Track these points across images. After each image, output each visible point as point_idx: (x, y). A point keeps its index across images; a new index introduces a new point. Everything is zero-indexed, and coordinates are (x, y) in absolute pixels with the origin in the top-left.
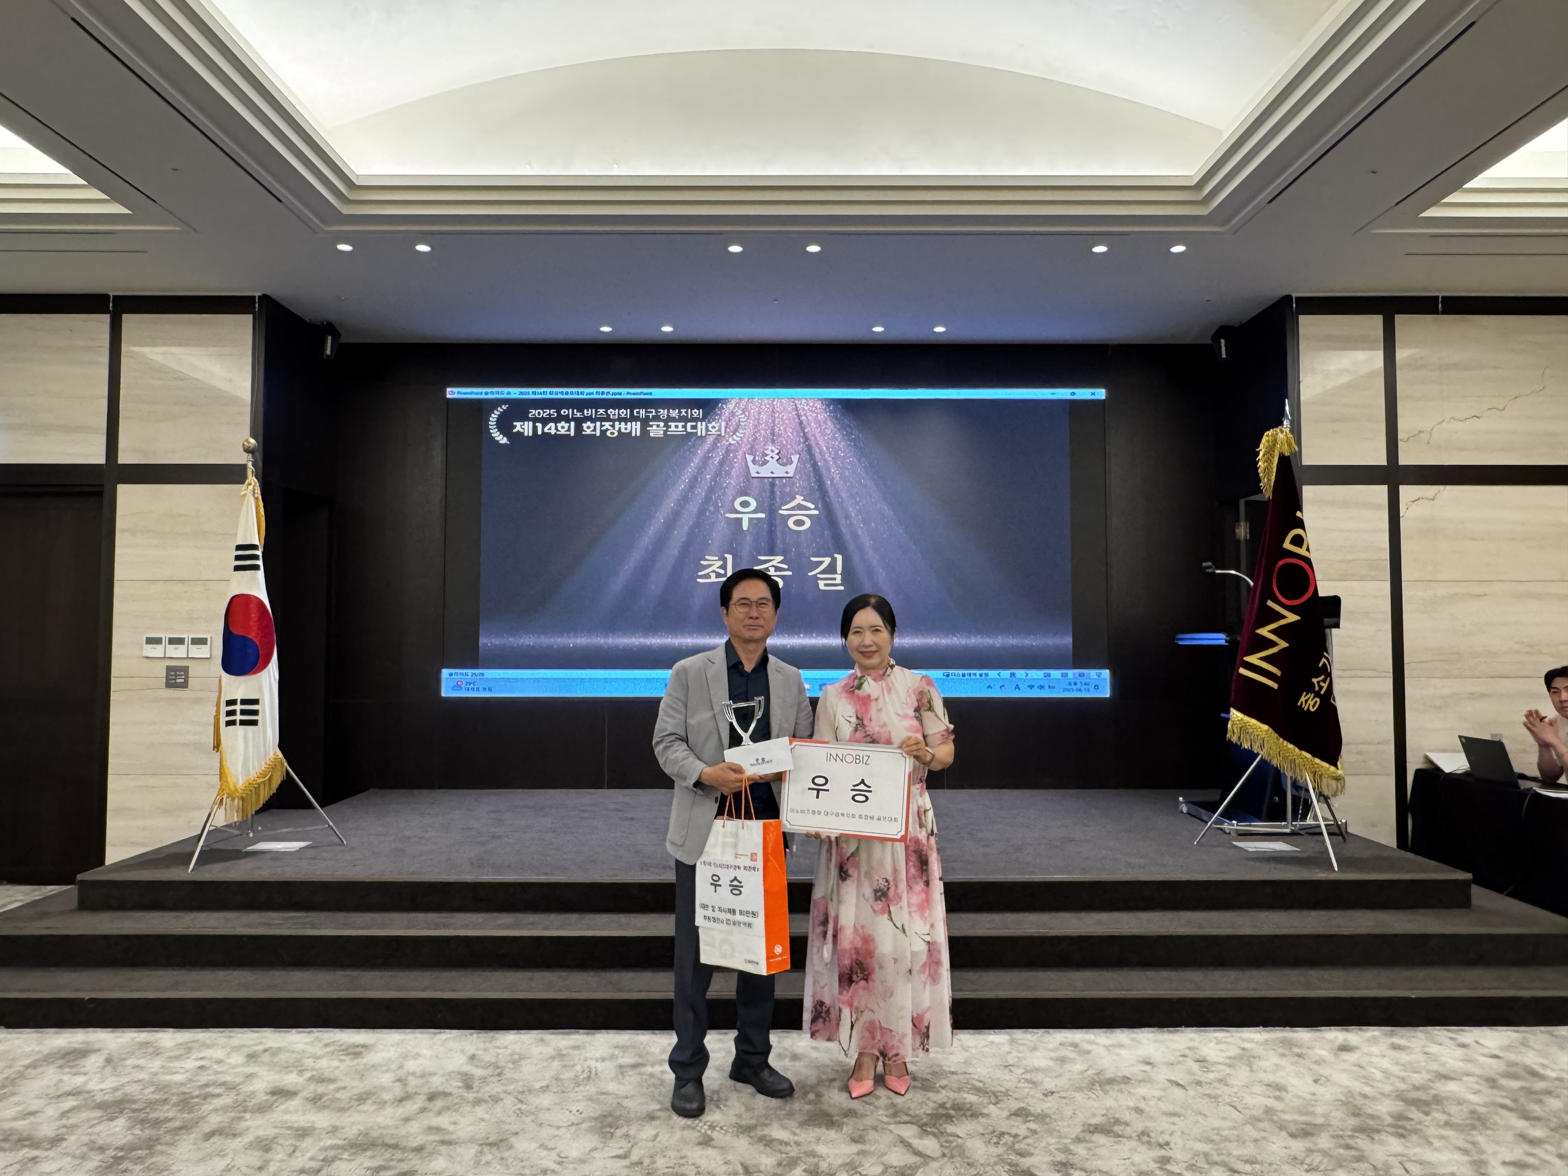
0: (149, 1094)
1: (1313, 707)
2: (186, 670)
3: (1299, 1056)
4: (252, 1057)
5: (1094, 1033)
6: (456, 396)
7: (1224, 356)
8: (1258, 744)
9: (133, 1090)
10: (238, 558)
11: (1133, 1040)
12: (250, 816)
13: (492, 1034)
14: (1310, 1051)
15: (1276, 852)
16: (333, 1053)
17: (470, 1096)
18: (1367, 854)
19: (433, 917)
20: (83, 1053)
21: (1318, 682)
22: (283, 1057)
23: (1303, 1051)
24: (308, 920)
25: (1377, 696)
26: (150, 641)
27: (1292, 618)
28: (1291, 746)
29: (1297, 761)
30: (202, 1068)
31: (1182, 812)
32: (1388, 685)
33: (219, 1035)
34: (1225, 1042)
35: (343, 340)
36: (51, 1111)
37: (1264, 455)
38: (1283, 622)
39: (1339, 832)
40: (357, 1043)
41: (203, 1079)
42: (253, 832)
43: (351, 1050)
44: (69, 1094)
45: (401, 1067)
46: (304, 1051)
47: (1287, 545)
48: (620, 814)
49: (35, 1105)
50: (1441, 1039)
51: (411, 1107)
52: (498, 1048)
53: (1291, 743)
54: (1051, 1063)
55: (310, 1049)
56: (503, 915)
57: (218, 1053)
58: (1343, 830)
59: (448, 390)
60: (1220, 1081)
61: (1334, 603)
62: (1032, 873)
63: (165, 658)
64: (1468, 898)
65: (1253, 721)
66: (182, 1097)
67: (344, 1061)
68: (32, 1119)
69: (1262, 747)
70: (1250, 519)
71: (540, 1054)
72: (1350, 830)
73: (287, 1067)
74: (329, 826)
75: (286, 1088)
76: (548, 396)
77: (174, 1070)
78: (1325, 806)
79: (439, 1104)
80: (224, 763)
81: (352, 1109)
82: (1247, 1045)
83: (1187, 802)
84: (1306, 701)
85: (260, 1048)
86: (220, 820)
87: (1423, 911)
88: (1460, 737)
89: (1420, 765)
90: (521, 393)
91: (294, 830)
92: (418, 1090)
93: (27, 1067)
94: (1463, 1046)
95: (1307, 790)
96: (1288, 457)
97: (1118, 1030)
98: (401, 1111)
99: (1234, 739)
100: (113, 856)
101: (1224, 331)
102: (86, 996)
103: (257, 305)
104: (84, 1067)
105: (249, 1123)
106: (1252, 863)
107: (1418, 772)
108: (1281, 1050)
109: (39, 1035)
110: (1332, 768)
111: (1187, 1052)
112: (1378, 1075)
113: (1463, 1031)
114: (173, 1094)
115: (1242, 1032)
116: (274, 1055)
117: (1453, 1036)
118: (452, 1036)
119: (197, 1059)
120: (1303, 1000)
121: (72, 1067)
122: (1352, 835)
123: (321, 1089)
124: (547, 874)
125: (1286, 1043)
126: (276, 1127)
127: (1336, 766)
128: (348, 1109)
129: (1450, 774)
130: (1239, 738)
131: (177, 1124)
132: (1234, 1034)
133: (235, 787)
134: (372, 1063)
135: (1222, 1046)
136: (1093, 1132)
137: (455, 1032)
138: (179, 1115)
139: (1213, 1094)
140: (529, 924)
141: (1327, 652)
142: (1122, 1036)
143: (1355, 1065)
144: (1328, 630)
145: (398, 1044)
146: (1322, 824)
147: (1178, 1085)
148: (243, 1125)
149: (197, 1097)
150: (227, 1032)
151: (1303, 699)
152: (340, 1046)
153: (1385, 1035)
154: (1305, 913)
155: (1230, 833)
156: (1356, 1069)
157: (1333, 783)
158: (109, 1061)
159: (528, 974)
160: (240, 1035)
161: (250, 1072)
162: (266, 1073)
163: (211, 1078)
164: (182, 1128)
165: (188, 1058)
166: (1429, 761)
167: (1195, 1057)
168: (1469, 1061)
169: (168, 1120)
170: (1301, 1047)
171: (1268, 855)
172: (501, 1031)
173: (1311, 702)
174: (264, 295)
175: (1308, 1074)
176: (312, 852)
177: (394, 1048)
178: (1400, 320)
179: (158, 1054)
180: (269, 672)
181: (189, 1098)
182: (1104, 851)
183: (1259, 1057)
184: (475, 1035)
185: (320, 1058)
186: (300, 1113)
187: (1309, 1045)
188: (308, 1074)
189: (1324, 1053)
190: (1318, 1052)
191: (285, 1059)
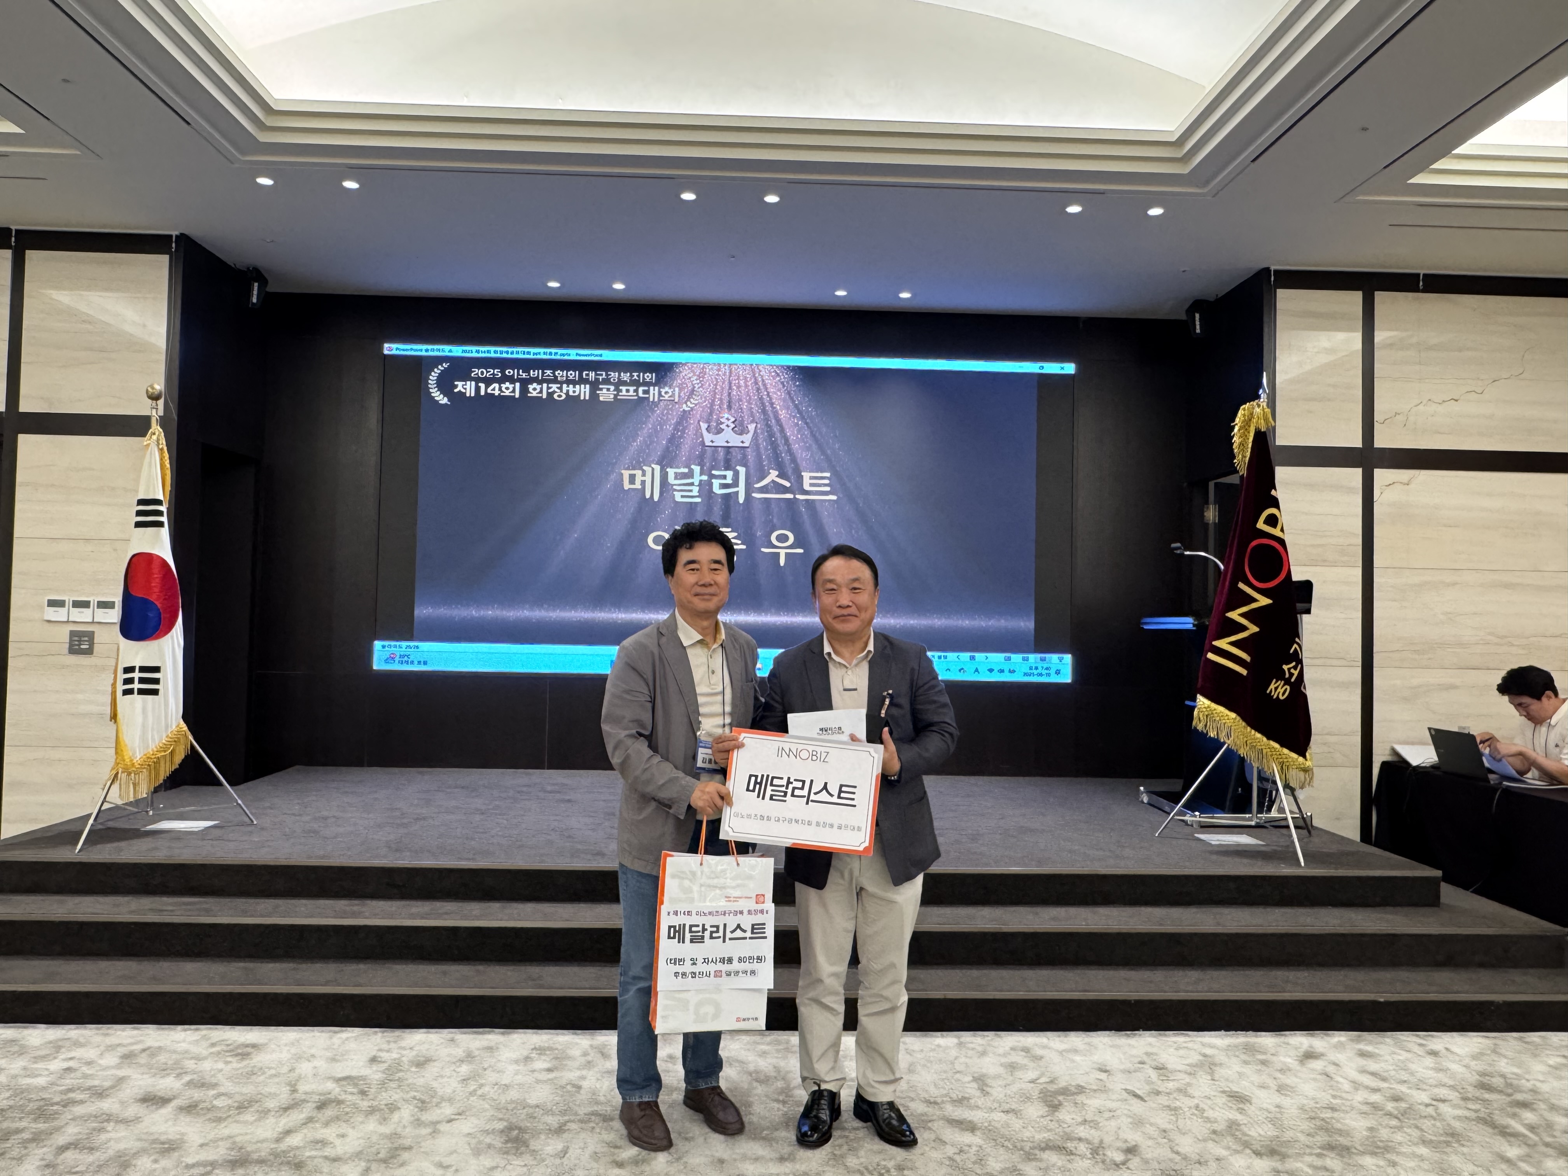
1: (1283, 694)
2: (91, 635)
3: (1264, 1063)
4: (128, 1057)
5: (1046, 1037)
6: (394, 352)
7: (1198, 331)
8: (1225, 732)
10: (139, 513)
11: (1088, 1044)
12: (149, 792)
13: (398, 1032)
14: (1274, 1058)
15: (1239, 845)
16: (219, 1053)
17: (365, 1104)
18: (1334, 848)
19: (342, 904)
21: (1289, 669)
22: (162, 1058)
23: (1268, 1057)
24: (205, 906)
25: (1345, 685)
26: (52, 603)
27: (1264, 601)
28: (1258, 735)
29: (1264, 751)
30: (69, 1070)
31: (1142, 802)
32: (1356, 674)
33: (94, 1032)
34: (1186, 1048)
35: (271, 288)
37: (1239, 430)
38: (1254, 605)
39: (1305, 825)
40: (248, 1042)
41: (68, 1082)
42: (153, 809)
43: (240, 1051)
45: (292, 1070)
46: (186, 1052)
47: (1261, 525)
48: (558, 796)
50: (1410, 1046)
51: (296, 1117)
52: (404, 1048)
53: (1259, 732)
54: (1001, 1070)
55: (195, 1050)
56: (419, 903)
57: (89, 1053)
58: (1309, 823)
59: (386, 345)
60: (1179, 1090)
61: (1307, 586)
62: (986, 865)
63: (68, 622)
64: (1438, 897)
65: (1221, 709)
66: (42, 1103)
67: (230, 1062)
69: (1228, 736)
70: (1219, 501)
71: (449, 1056)
72: (1316, 823)
73: (164, 1070)
74: (238, 804)
75: (159, 1094)
76: (493, 355)
77: (37, 1072)
78: (1291, 798)
79: (329, 1112)
80: (120, 735)
81: (230, 1120)
82: (1208, 1051)
83: (1148, 792)
84: (1276, 688)
85: (139, 1047)
86: (118, 797)
87: (1391, 909)
88: (1430, 729)
89: (1387, 758)
90: (464, 351)
91: (199, 808)
92: (308, 1097)
94: (1434, 1053)
95: (1275, 783)
96: (1264, 433)
97: (1072, 1034)
98: (285, 1122)
99: (1200, 727)
101: (1198, 305)
103: (174, 245)
105: (108, 1135)
106: (1214, 857)
107: (1384, 765)
108: (1243, 1057)
110: (1301, 759)
111: (1145, 1058)
112: (1347, 1086)
113: (1432, 1036)
114: (30, 1100)
115: (1204, 1036)
116: (152, 1055)
117: (1422, 1042)
118: (354, 1035)
119: (65, 1060)
120: (1269, 1004)
122: (1317, 828)
123: (197, 1094)
124: (469, 859)
125: (1249, 1049)
126: (140, 1140)
127: (1304, 757)
128: (225, 1119)
129: (1418, 767)
130: (1206, 726)
131: (26, 1135)
132: (1195, 1039)
133: (131, 761)
134: (260, 1065)
135: (1182, 1052)
136: (1043, 1149)
137: (358, 1031)
138: (33, 1125)
139: (1173, 1105)
140: (446, 913)
141: (1299, 638)
142: (1076, 1040)
143: (1320, 1074)
144: (1300, 615)
145: (293, 1044)
146: (1289, 816)
147: (1136, 1096)
148: (103, 1137)
149: (57, 1104)
150: (105, 1028)
151: (1272, 686)
152: (228, 1045)
153: (1352, 1040)
154: (1270, 910)
155: (1192, 826)
156: (1324, 1078)
157: (1302, 775)
159: (442, 967)
160: (119, 1033)
161: (123, 1074)
162: (140, 1076)
163: (77, 1081)
164: (33, 1140)
165: (55, 1058)
166: (1395, 753)
167: (1154, 1064)
168: (1441, 1070)
169: (18, 1131)
170: (1265, 1053)
171: (1232, 849)
172: (408, 1031)
173: (1280, 690)
174: (182, 234)
175: (1272, 1084)
176: (218, 832)
177: (288, 1048)
178: (1380, 297)
179: (22, 1054)
180: (172, 637)
181: (47, 1105)
182: (1062, 842)
183: (1221, 1064)
184: (380, 1035)
185: (205, 1058)
186: (170, 1123)
187: (1273, 1051)
188: (187, 1078)
189: (1289, 1060)
190: (1282, 1058)
191: (164, 1060)
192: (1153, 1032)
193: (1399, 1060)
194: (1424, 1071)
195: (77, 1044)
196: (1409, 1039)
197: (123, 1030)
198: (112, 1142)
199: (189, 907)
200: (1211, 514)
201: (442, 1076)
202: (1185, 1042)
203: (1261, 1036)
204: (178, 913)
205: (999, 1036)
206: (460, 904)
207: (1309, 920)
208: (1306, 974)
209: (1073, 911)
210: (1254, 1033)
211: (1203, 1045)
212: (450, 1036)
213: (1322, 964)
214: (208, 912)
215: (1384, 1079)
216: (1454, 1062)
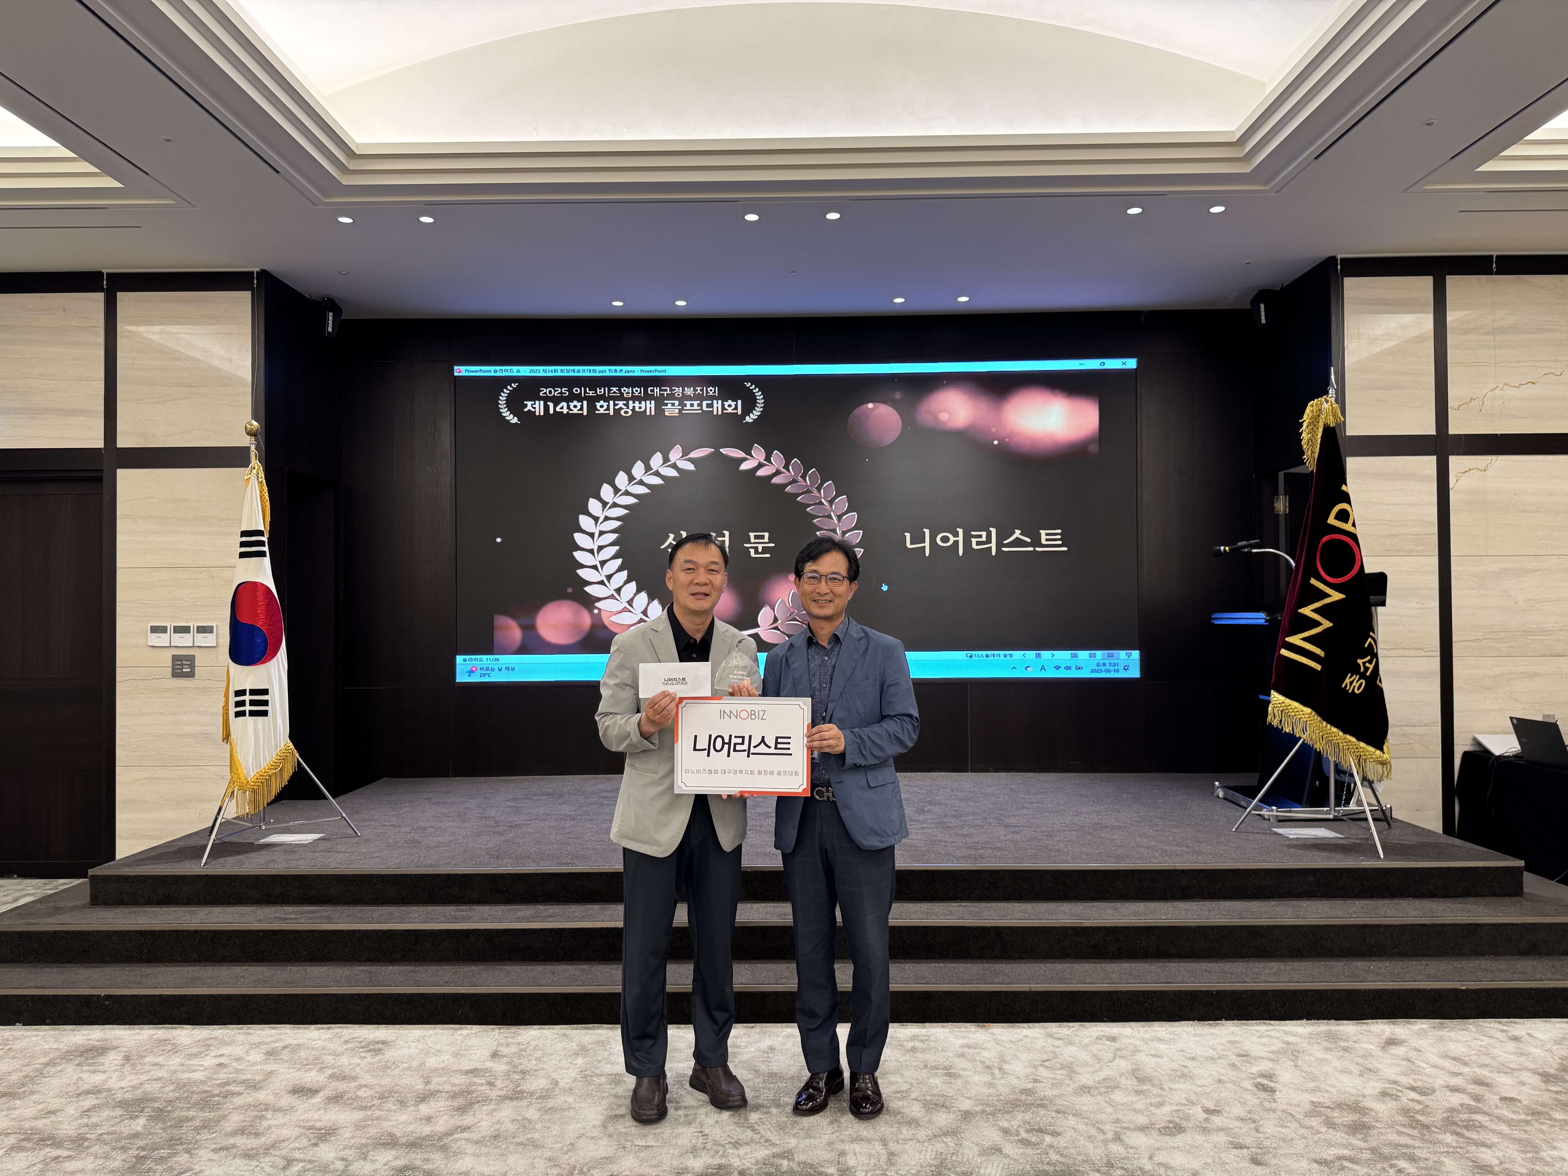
0: (169, 1092)
1: (1359, 689)
2: (192, 659)
3: (1345, 1049)
4: (271, 1054)
5: (1130, 1027)
6: (463, 374)
7: (1264, 321)
8: (1300, 727)
9: (153, 1088)
10: (243, 544)
11: (1170, 1033)
12: (261, 808)
13: (513, 1029)
14: (1356, 1045)
15: (1318, 838)
16: (353, 1049)
18: (1414, 840)
19: (450, 910)
20: (101, 1050)
21: (1364, 663)
22: (303, 1054)
23: (1350, 1044)
24: (325, 914)
25: (1423, 676)
26: (155, 630)
27: (1336, 596)
28: (1334, 730)
29: (1341, 745)
30: (220, 1065)
31: (1218, 797)
32: (1435, 664)
33: (237, 1031)
35: (346, 316)
36: (71, 1111)
37: (1307, 427)
38: (1326, 601)
39: (1383, 817)
41: (223, 1076)
42: (265, 824)
43: (372, 1047)
44: (88, 1092)
45: (423, 1064)
46: (324, 1049)
47: (1332, 520)
49: (55, 1104)
50: (1492, 1032)
53: (1335, 726)
55: (330, 1046)
56: (523, 907)
58: (1388, 815)
59: (456, 368)
61: (1380, 579)
62: (1064, 861)
63: (170, 647)
64: (1520, 886)
65: (1295, 704)
66: (204, 1095)
67: (365, 1057)
68: (53, 1118)
69: (1304, 731)
70: (1289, 492)
71: (565, 1049)
72: (1395, 815)
73: (307, 1065)
74: (342, 817)
75: (307, 1086)
76: (559, 374)
77: (194, 1068)
78: (1370, 791)
80: (235, 754)
82: (1291, 1039)
83: (1223, 787)
84: (1351, 683)
85: (279, 1045)
86: (231, 812)
87: (1472, 899)
88: (1511, 718)
89: (1469, 748)
90: (531, 371)
91: (307, 822)
92: (441, 1088)
93: (47, 1064)
94: (1516, 1039)
95: (1352, 775)
96: (1333, 428)
97: (1156, 1024)
98: (423, 1110)
99: (1275, 723)
100: (124, 848)
101: (1263, 295)
102: (103, 992)
103: (255, 281)
104: (102, 1064)
105: (270, 1122)
106: (1293, 851)
107: (1466, 755)
108: (1325, 1043)
109: (57, 1032)
110: (1378, 752)
111: (1229, 1046)
112: (1428, 1070)
113: (1515, 1023)
114: (193, 1093)
115: (1287, 1025)
116: (293, 1052)
117: (1505, 1028)
118: (473, 1032)
119: (216, 1057)
120: (1350, 993)
121: (90, 1065)
122: (1397, 820)
123: (342, 1086)
124: (567, 864)
125: (1331, 1037)
126: (297, 1126)
127: (1382, 750)
128: (370, 1108)
129: (1500, 756)
130: (1281, 721)
131: (197, 1123)
132: (1277, 1027)
133: (246, 779)
134: (393, 1059)
135: (1265, 1040)
137: (476, 1028)
138: (201, 1114)
140: (550, 916)
141: (1374, 632)
142: (1160, 1029)
143: (1403, 1059)
144: (1373, 608)
145: (419, 1040)
146: (1367, 809)
148: (265, 1124)
149: (217, 1095)
150: (245, 1028)
151: (1347, 681)
152: (361, 1042)
153: (1434, 1028)
154: (1349, 902)
155: (1269, 820)
156: (1405, 1063)
157: (1379, 768)
158: (127, 1058)
159: (549, 968)
160: (259, 1032)
161: (270, 1069)
162: (286, 1071)
163: (230, 1076)
164: (204, 1127)
165: (207, 1055)
166: (1478, 743)
167: (1237, 1051)
168: (1522, 1054)
169: (188, 1119)
170: (1346, 1040)
171: (1311, 842)
172: (523, 1027)
173: (1356, 684)
174: (262, 270)
175: (1355, 1070)
176: (328, 844)
177: (414, 1044)
178: (1451, 281)
179: (177, 1052)
180: (278, 661)
181: (210, 1096)
182: (1138, 839)
183: (1303, 1051)
184: (497, 1031)
185: (341, 1054)
186: (322, 1111)
187: (1356, 1039)
188: (330, 1072)
189: (1371, 1047)
190: (1364, 1046)
191: (305, 1057)
192: (1235, 1022)
193: (1481, 1046)
194: (1505, 1055)
195: (223, 1043)
196: (1492, 1026)
197: (262, 1030)
198: (274, 1129)
199: (310, 915)
200: (1281, 505)
201: (561, 1068)
202: (1268, 1031)
203: (1343, 1025)
204: (302, 921)
205: (1085, 1027)
206: (562, 907)
207: (1389, 913)
208: (1388, 964)
209: (1152, 905)
210: (1336, 1022)
211: (1286, 1033)
212: (563, 1031)
213: (1404, 954)
214: (329, 920)
215: (1465, 1064)
216: (1536, 1047)
